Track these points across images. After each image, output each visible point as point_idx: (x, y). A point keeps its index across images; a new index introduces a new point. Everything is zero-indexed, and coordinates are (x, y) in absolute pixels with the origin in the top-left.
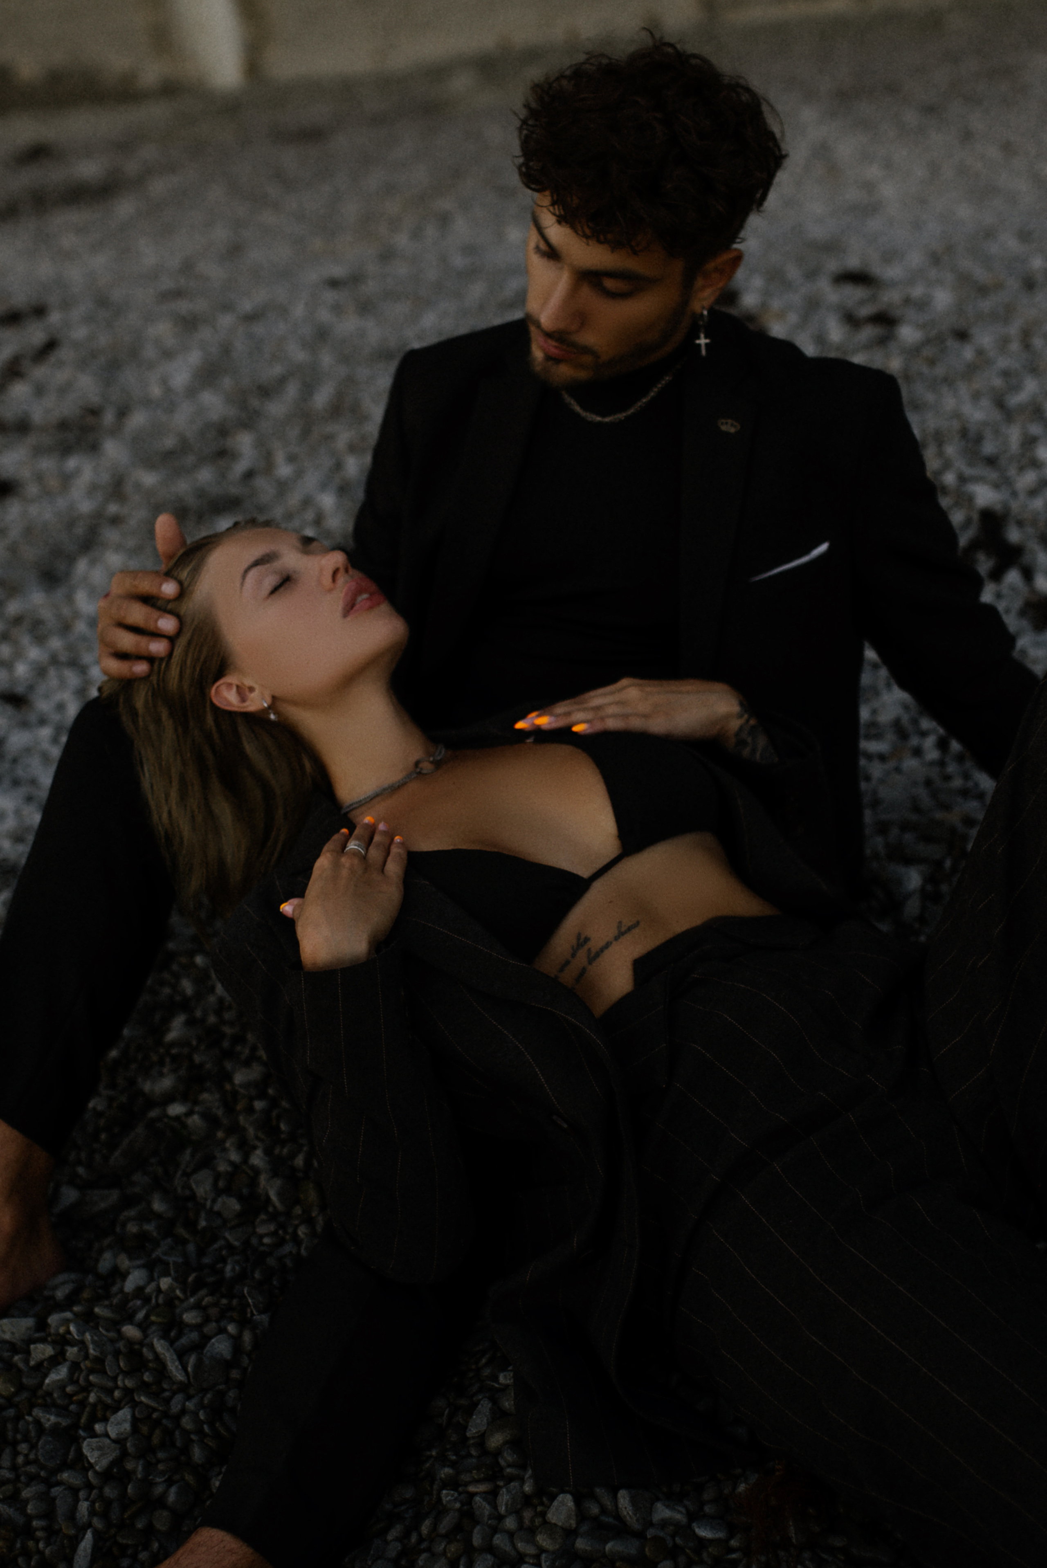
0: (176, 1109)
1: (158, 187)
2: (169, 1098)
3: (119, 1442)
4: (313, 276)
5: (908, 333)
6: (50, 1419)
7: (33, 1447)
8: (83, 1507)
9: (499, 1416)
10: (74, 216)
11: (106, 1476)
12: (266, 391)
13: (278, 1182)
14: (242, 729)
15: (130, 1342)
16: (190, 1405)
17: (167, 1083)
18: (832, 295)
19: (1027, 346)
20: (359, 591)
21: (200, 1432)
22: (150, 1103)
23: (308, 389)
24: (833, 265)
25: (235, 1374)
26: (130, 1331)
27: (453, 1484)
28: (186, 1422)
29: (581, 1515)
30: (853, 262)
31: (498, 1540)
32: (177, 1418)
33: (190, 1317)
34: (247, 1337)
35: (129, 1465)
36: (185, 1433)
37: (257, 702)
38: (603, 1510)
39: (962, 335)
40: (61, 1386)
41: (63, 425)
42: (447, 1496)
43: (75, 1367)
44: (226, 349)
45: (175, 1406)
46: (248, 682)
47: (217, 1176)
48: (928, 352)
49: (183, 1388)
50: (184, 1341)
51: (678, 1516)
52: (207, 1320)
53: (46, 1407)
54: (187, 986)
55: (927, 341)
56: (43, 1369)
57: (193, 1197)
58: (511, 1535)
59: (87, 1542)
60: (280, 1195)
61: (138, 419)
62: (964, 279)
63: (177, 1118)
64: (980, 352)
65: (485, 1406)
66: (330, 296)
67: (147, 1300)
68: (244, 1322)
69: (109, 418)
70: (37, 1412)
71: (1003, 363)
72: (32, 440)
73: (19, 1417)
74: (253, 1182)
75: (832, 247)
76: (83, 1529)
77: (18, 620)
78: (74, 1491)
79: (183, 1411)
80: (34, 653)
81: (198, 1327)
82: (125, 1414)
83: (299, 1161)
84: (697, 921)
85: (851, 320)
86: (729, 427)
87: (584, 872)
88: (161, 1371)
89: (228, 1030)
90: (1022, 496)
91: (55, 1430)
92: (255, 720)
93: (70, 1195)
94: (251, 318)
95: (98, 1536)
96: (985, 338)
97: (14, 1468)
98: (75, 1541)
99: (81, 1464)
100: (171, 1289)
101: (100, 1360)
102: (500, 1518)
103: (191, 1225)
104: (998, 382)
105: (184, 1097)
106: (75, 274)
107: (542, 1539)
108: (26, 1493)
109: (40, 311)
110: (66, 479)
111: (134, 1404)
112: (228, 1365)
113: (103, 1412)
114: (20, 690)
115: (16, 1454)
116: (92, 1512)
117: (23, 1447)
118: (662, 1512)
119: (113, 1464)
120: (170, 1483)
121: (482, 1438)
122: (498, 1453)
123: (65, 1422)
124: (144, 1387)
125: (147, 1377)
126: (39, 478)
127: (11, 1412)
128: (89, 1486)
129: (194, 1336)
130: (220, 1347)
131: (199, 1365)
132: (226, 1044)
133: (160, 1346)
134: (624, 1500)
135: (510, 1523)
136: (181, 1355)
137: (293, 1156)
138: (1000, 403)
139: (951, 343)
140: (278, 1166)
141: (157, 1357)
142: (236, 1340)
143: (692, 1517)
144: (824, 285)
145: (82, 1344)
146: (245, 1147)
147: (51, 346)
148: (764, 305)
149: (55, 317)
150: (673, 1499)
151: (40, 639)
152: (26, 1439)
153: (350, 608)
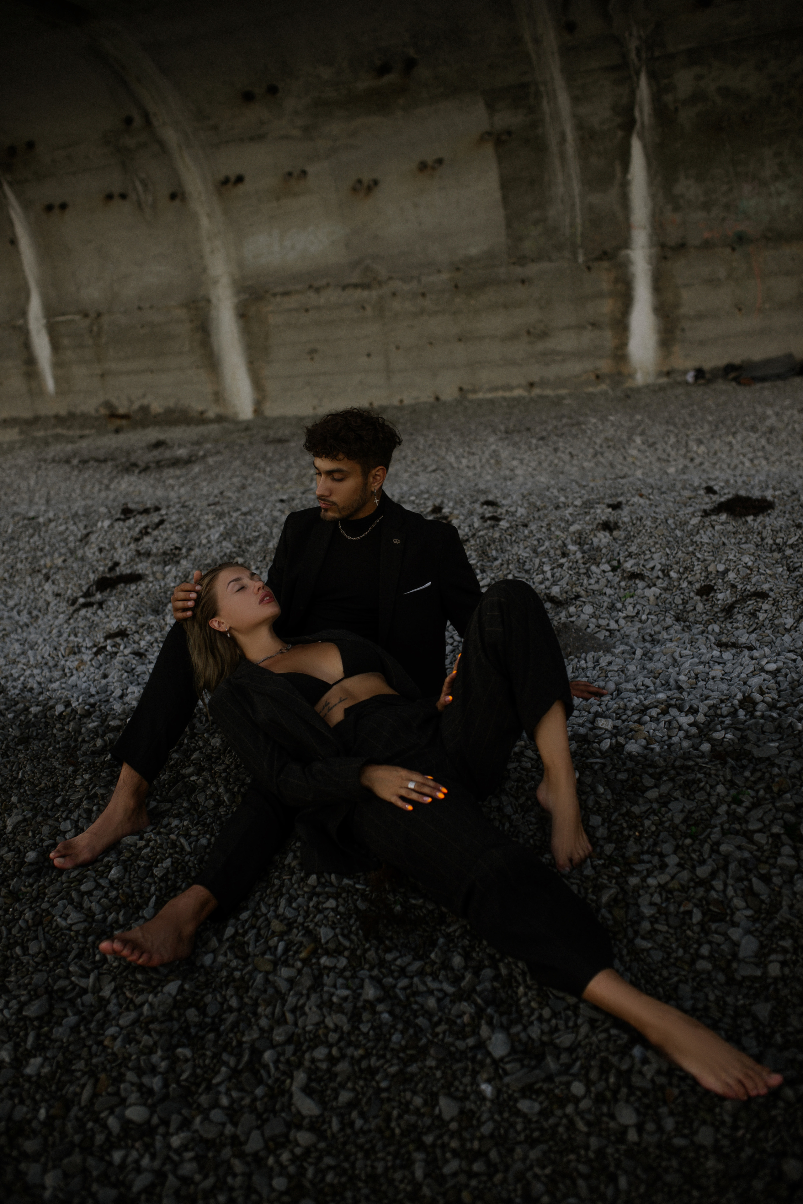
0: (193, 778)
1: (211, 461)
2: (191, 775)
3: (167, 868)
4: (274, 498)
5: (504, 524)
6: (143, 864)
7: (136, 873)
8: (153, 889)
9: (295, 857)
10: (171, 472)
11: (161, 879)
12: (249, 543)
13: (228, 795)
14: (217, 635)
15: (172, 840)
16: (192, 859)
17: (191, 769)
18: (478, 508)
19: (549, 530)
20: (266, 596)
21: (195, 867)
22: (184, 776)
23: (267, 542)
24: (482, 499)
25: (208, 850)
26: (173, 837)
27: (279, 878)
28: (190, 864)
29: (319, 882)
30: (491, 498)
31: (291, 891)
32: (187, 863)
33: (194, 833)
34: (213, 839)
35: (169, 876)
36: (190, 867)
37: (224, 628)
38: (326, 881)
39: (526, 526)
40: (147, 854)
41: (165, 553)
42: (276, 881)
43: (153, 848)
44: (235, 525)
45: (187, 858)
46: (222, 621)
47: (206, 795)
48: (511, 530)
49: (190, 854)
50: (191, 839)
51: (351, 882)
52: (199, 834)
53: (141, 860)
54: (201, 743)
55: (511, 527)
56: (141, 849)
57: (198, 802)
58: (296, 890)
59: (154, 899)
60: (229, 799)
61: (196, 552)
62: (532, 505)
63: (194, 781)
64: (531, 532)
65: (291, 855)
66: (279, 505)
67: (179, 829)
68: (212, 835)
69: (184, 551)
70: (139, 862)
71: (538, 536)
72: (151, 559)
73: (132, 865)
74: (219, 796)
75: (484, 492)
76: (152, 896)
77: (143, 626)
78: (150, 884)
79: (189, 861)
80: (148, 638)
81: (197, 836)
82: (169, 860)
83: (236, 789)
84: (367, 697)
85: (483, 518)
86: (397, 541)
87: (331, 683)
88: (183, 848)
89: (214, 755)
90: (536, 584)
91: (144, 867)
92: (223, 634)
93: (153, 804)
94: (245, 514)
95: (157, 898)
96: (533, 527)
97: (129, 879)
98: (149, 899)
99: (153, 876)
100: (188, 825)
101: (161, 845)
102: (293, 885)
103: (196, 810)
104: (536, 543)
105: (197, 775)
106: (173, 495)
107: (306, 889)
108: (133, 885)
109: (157, 509)
110: (165, 575)
111: (172, 858)
112: (206, 847)
113: (162, 860)
114: (142, 651)
115: (130, 874)
116: (156, 890)
117: (133, 873)
118: (346, 881)
119: (164, 875)
120: (183, 882)
121: (289, 864)
122: (294, 867)
123: (148, 864)
124: (176, 852)
125: (177, 849)
126: (154, 573)
127: (129, 862)
128: (155, 883)
129: (195, 838)
130: (204, 841)
131: (195, 847)
132: (213, 760)
133: (182, 840)
134: (333, 877)
135: (296, 886)
136: (190, 844)
137: (233, 788)
138: (535, 551)
139: (521, 528)
140: (227, 790)
141: (181, 844)
142: (209, 840)
143: (355, 883)
144: (477, 505)
145: (156, 841)
146: (217, 787)
147: (162, 522)
148: (451, 513)
149: (163, 512)
150: (349, 878)
151: (151, 634)
152: (134, 870)
153: (261, 601)
